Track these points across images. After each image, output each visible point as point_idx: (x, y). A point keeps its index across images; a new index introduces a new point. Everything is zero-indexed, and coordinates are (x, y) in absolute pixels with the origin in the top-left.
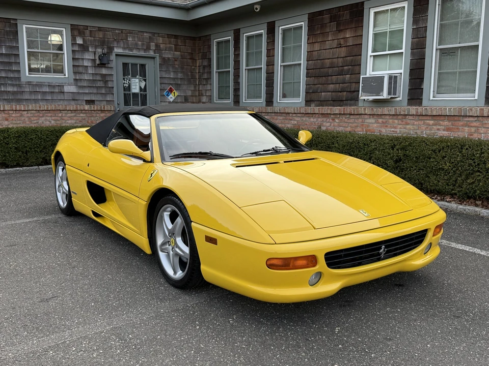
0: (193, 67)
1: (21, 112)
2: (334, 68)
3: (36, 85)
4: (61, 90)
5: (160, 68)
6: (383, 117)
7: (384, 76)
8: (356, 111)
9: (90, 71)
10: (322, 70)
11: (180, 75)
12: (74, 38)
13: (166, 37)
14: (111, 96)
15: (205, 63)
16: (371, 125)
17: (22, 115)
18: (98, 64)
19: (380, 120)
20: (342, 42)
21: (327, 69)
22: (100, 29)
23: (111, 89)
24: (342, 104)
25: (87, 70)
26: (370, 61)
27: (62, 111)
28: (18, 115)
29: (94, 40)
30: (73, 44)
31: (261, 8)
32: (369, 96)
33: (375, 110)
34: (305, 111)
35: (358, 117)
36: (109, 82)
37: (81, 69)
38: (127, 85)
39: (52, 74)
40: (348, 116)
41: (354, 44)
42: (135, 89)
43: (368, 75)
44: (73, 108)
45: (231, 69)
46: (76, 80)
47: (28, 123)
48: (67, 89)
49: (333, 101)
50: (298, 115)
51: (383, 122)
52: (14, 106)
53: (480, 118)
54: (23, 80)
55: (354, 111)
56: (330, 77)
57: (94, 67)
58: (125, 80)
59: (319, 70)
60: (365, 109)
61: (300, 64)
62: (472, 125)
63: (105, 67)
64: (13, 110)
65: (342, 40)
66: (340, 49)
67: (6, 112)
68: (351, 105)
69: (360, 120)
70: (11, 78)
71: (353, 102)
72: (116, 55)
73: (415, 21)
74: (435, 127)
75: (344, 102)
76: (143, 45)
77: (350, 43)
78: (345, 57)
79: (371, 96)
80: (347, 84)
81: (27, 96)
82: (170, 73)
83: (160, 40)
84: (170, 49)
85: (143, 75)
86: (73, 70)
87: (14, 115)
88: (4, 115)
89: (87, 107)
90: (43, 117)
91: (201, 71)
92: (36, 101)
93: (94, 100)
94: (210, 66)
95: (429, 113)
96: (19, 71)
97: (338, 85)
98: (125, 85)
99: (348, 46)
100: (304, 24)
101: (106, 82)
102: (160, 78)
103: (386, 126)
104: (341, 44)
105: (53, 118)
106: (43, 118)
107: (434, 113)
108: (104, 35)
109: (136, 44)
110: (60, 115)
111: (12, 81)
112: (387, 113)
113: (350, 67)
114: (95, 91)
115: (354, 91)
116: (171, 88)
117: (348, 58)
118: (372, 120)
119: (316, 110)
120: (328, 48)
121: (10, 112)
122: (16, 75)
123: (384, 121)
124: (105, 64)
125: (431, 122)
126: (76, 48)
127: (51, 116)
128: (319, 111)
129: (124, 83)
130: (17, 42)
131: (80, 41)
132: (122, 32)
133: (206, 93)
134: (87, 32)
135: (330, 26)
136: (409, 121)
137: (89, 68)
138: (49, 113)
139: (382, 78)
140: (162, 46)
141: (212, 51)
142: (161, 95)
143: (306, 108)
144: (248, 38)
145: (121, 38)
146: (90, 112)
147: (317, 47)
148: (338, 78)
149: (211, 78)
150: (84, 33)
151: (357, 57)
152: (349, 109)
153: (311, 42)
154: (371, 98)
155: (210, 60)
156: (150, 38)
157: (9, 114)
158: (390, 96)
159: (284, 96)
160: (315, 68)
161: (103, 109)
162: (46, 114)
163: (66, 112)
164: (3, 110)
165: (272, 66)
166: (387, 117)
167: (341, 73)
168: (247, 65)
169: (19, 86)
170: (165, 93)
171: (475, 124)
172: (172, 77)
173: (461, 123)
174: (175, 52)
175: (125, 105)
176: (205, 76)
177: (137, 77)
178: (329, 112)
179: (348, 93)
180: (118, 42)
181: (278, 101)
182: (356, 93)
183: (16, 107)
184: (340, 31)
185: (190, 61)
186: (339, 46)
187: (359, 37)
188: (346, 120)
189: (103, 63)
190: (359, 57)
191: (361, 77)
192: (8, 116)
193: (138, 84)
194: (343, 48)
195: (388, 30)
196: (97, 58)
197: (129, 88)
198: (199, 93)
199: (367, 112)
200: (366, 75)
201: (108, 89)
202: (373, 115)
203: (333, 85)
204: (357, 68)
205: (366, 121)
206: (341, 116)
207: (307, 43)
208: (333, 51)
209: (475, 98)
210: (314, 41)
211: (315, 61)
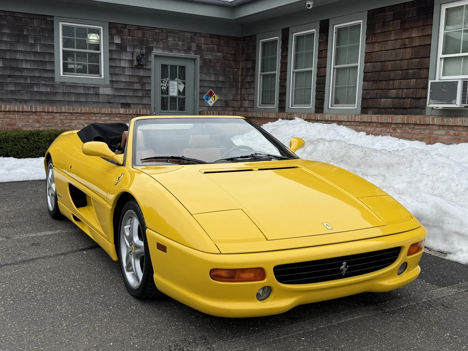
0: (235, 70)
1: (53, 114)
2: (396, 72)
3: (70, 86)
4: (96, 91)
5: (200, 71)
6: (455, 128)
7: (457, 82)
8: (422, 121)
9: (127, 73)
10: (382, 73)
11: (221, 79)
12: (111, 37)
13: (208, 37)
14: (148, 99)
15: (249, 65)
16: (440, 137)
17: (54, 118)
18: (136, 65)
19: (452, 132)
20: (407, 42)
21: (388, 73)
22: (139, 28)
23: (148, 92)
24: (405, 111)
25: (124, 71)
26: (440, 65)
27: (96, 115)
28: (50, 117)
29: (133, 40)
30: (110, 43)
31: (313, 5)
32: (439, 104)
33: (445, 120)
34: (361, 119)
35: (424, 127)
36: (146, 85)
37: (117, 71)
38: (165, 88)
39: (88, 74)
40: (412, 126)
41: (421, 44)
42: (173, 92)
43: (437, 80)
44: (108, 111)
45: (277, 72)
46: (112, 81)
47: (60, 125)
48: (102, 91)
49: (394, 108)
50: (352, 123)
51: (455, 135)
52: (46, 108)
54: (57, 80)
55: (420, 120)
56: (391, 81)
57: (132, 68)
58: (163, 83)
59: (378, 73)
60: (433, 119)
61: (357, 67)
63: (143, 68)
64: (45, 112)
65: (407, 40)
66: (404, 49)
67: (38, 114)
68: (416, 114)
69: (427, 131)
70: (45, 78)
71: (418, 110)
72: (155, 56)
75: (408, 110)
76: (183, 45)
77: (416, 43)
78: (411, 59)
79: (441, 104)
80: (412, 90)
81: (60, 98)
82: (211, 75)
83: (202, 40)
84: (212, 50)
85: (183, 77)
86: (110, 71)
87: (45, 117)
88: (35, 117)
89: (122, 111)
90: (76, 119)
91: (244, 74)
92: (69, 103)
93: (130, 104)
94: (254, 68)
96: (53, 71)
97: (401, 90)
98: (163, 88)
99: (414, 46)
100: (362, 22)
101: (143, 84)
102: (200, 80)
103: (459, 139)
104: (405, 45)
105: (87, 121)
106: (76, 122)
108: (143, 34)
109: (177, 45)
110: (94, 118)
111: (46, 81)
112: (460, 124)
113: (416, 70)
114: (131, 94)
115: (420, 98)
116: (211, 92)
117: (414, 60)
118: (443, 133)
119: (375, 118)
120: (390, 48)
121: (43, 114)
122: (50, 75)
123: (456, 133)
124: (142, 65)
126: (114, 48)
127: (85, 119)
128: (378, 119)
129: (162, 86)
130: (53, 40)
131: (117, 40)
132: (162, 32)
133: (248, 97)
134: (126, 31)
135: (393, 24)
137: (126, 69)
138: (83, 116)
139: (454, 84)
140: (203, 46)
141: (257, 52)
142: (200, 99)
143: (363, 115)
144: (298, 38)
145: (160, 36)
146: (125, 116)
147: (377, 48)
148: (400, 83)
149: (254, 81)
150: (122, 32)
151: (424, 59)
152: (414, 119)
153: (370, 41)
154: (441, 106)
155: (254, 62)
156: (191, 38)
157: (40, 116)
158: (464, 105)
159: (337, 102)
160: (374, 70)
161: (138, 113)
162: (80, 117)
163: (100, 115)
164: (35, 112)
165: (323, 69)
166: (461, 129)
167: (406, 77)
168: (295, 68)
169: (53, 86)
170: (204, 97)
172: (212, 80)
174: (218, 54)
175: (162, 109)
176: (249, 79)
177: (176, 79)
178: (390, 121)
179: (414, 100)
180: (157, 42)
181: (330, 107)
182: (421, 101)
183: (48, 109)
184: (405, 30)
185: (233, 63)
186: (403, 47)
187: (427, 37)
188: (410, 131)
189: (140, 64)
190: (427, 59)
191: (430, 82)
192: (39, 117)
193: (176, 87)
194: (408, 49)
195: (463, 29)
196: (135, 58)
197: (167, 91)
198: (241, 97)
199: (435, 122)
200: (435, 80)
201: (145, 92)
202: (443, 126)
203: (395, 91)
204: (425, 71)
205: (435, 132)
206: (404, 126)
207: (366, 43)
208: (395, 53)
210: (374, 41)
211: (375, 64)
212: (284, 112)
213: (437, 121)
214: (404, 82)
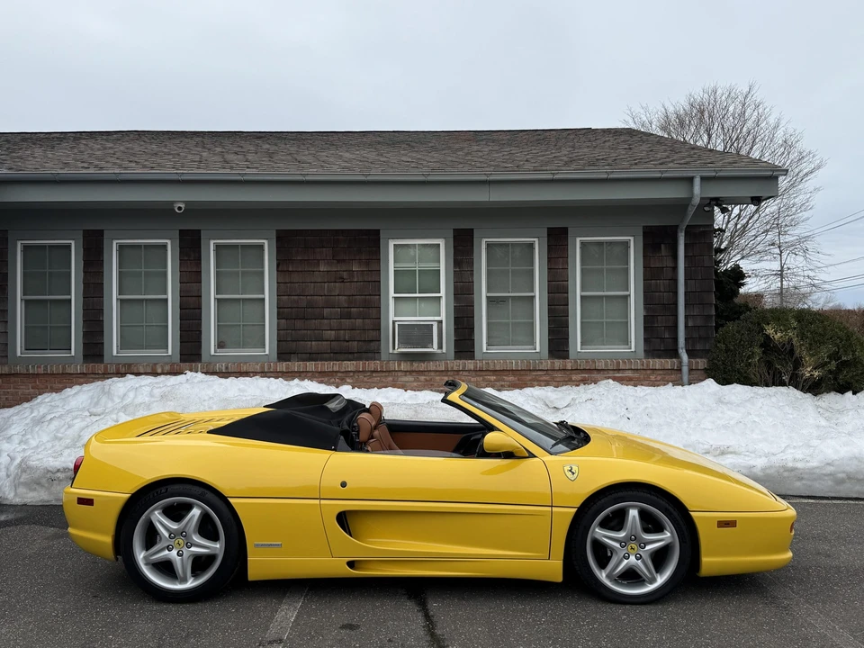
2: (332, 309)
6: (426, 373)
7: (432, 324)
10: (309, 309)
16: (408, 384)
19: (422, 378)
20: (345, 275)
21: (319, 310)
24: (351, 356)
26: (392, 302)
32: (411, 348)
33: (415, 365)
34: (287, 368)
35: (387, 374)
40: (369, 374)
41: (367, 280)
45: (75, 297)
49: (335, 353)
51: (427, 381)
53: (550, 372)
55: (380, 367)
56: (325, 320)
59: (302, 309)
60: (399, 365)
61: (264, 299)
62: (541, 379)
66: (342, 284)
68: (366, 359)
69: (391, 379)
71: (370, 355)
73: (457, 263)
74: (498, 383)
75: (355, 355)
77: (359, 278)
78: (353, 295)
79: (414, 347)
80: (358, 332)
95: (492, 368)
97: (342, 332)
99: (357, 281)
100: (266, 243)
103: (432, 385)
104: (343, 278)
107: (497, 368)
112: (434, 368)
113: (362, 309)
115: (371, 341)
117: (358, 297)
118: (411, 379)
120: (319, 281)
123: (428, 378)
125: (493, 378)
135: (321, 252)
136: (463, 377)
139: (430, 327)
141: (9, 260)
143: (283, 363)
144: (127, 247)
147: (295, 278)
148: (340, 323)
149: (5, 311)
151: (373, 297)
152: (371, 365)
153: (284, 269)
155: (4, 276)
159: (223, 345)
160: (295, 306)
165: (194, 298)
166: (433, 374)
167: (349, 316)
168: (124, 292)
171: (544, 378)
173: (529, 378)
178: (336, 369)
179: (362, 343)
182: (372, 344)
184: (339, 261)
186: (340, 280)
187: (375, 272)
188: (366, 379)
190: (377, 297)
194: (349, 284)
195: (417, 269)
199: (402, 368)
202: (411, 372)
203: (333, 332)
204: (374, 311)
205: (400, 379)
206: (356, 374)
207: (278, 271)
208: (328, 286)
209: (538, 350)
210: (290, 269)
211: (296, 297)
212: (102, 361)
213: (403, 366)
214: (346, 322)
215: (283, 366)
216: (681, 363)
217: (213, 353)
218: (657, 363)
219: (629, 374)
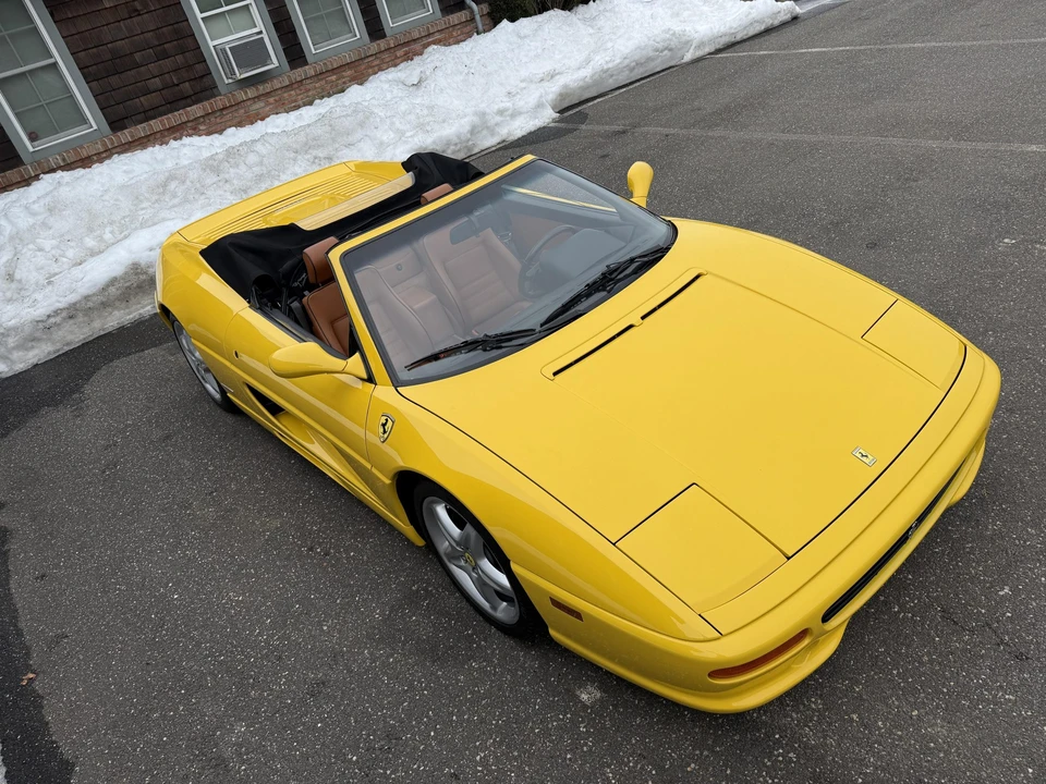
2: (143, 52)
6: (273, 94)
8: (226, 102)
10: (118, 60)
16: (261, 111)
19: (271, 100)
20: (138, 5)
21: (128, 58)
24: (189, 101)
33: (261, 88)
34: (132, 137)
35: (237, 107)
40: (218, 114)
49: (169, 103)
51: (276, 101)
53: (379, 55)
56: (141, 68)
59: (110, 62)
60: (246, 93)
61: (56, 64)
66: (139, 18)
68: (207, 99)
69: (243, 111)
71: (208, 93)
75: (193, 97)
78: (158, 29)
80: (184, 70)
95: (330, 67)
97: (167, 75)
99: (155, 10)
103: (283, 104)
104: (137, 10)
107: (335, 66)
112: (279, 86)
113: (175, 42)
115: (202, 77)
117: (164, 29)
118: (262, 104)
120: (112, 21)
123: (277, 98)
125: (334, 78)
128: (164, 125)
136: (308, 87)
143: (121, 133)
147: (83, 24)
148: (160, 66)
151: (183, 24)
152: (218, 102)
153: (64, 17)
159: (34, 136)
160: (99, 61)
166: (279, 92)
167: (165, 55)
173: (363, 67)
178: (184, 119)
179: (194, 82)
182: (205, 79)
186: (135, 14)
188: (218, 120)
190: (187, 23)
194: (145, 16)
199: (249, 95)
202: (259, 97)
203: (158, 79)
204: (189, 40)
205: (251, 108)
207: (55, 22)
208: (125, 25)
209: (358, 36)
210: (70, 16)
211: (95, 50)
213: (251, 93)
214: (167, 63)
215: (125, 135)
216: (472, 12)
217: (31, 150)
218: (455, 18)
219: (437, 36)
